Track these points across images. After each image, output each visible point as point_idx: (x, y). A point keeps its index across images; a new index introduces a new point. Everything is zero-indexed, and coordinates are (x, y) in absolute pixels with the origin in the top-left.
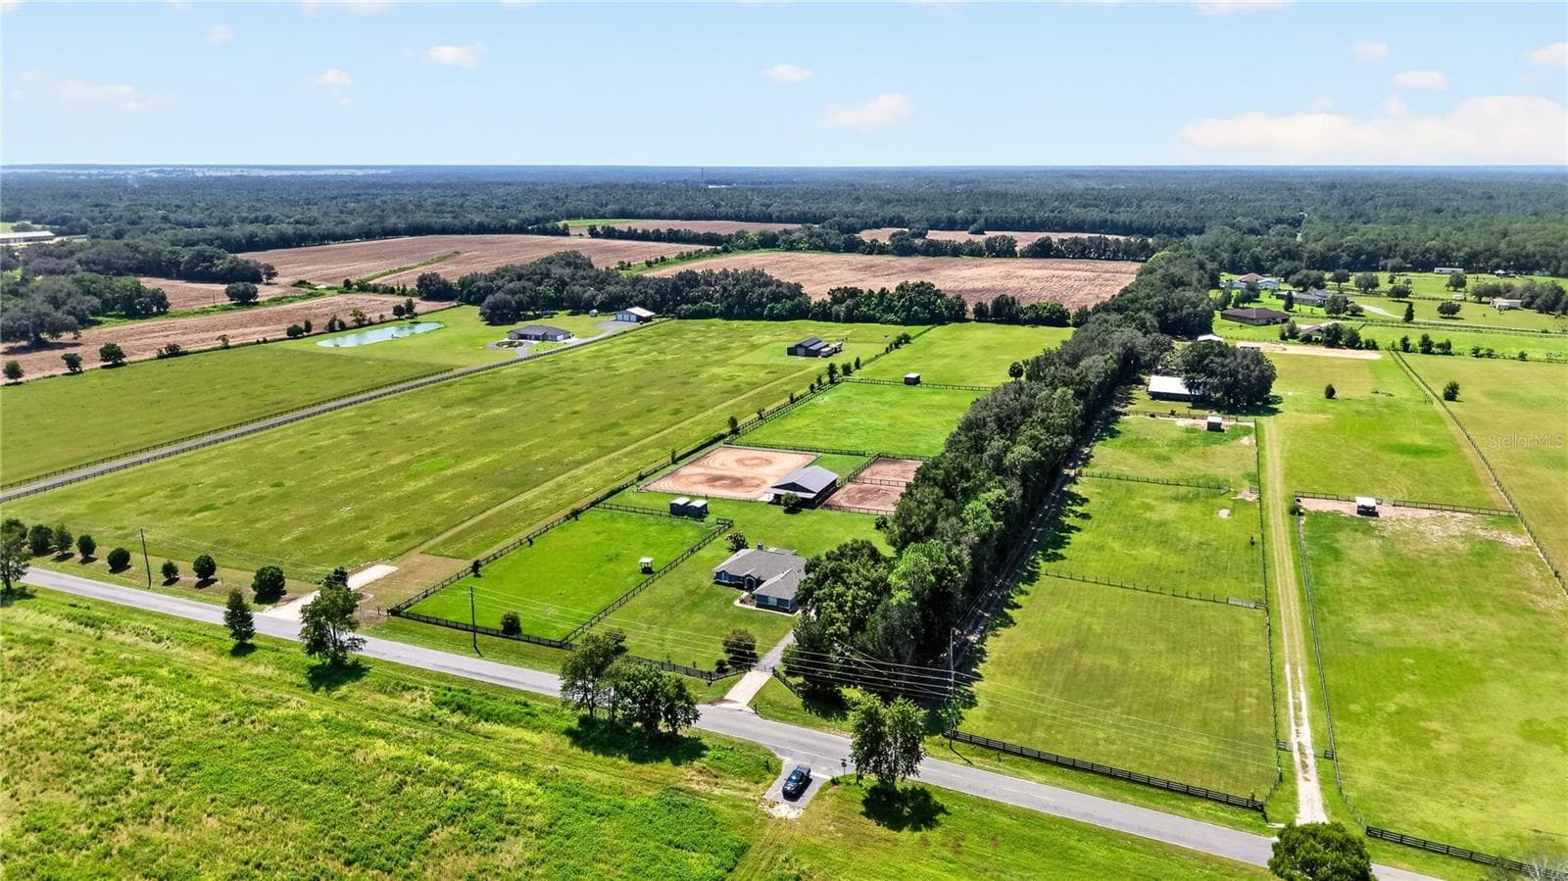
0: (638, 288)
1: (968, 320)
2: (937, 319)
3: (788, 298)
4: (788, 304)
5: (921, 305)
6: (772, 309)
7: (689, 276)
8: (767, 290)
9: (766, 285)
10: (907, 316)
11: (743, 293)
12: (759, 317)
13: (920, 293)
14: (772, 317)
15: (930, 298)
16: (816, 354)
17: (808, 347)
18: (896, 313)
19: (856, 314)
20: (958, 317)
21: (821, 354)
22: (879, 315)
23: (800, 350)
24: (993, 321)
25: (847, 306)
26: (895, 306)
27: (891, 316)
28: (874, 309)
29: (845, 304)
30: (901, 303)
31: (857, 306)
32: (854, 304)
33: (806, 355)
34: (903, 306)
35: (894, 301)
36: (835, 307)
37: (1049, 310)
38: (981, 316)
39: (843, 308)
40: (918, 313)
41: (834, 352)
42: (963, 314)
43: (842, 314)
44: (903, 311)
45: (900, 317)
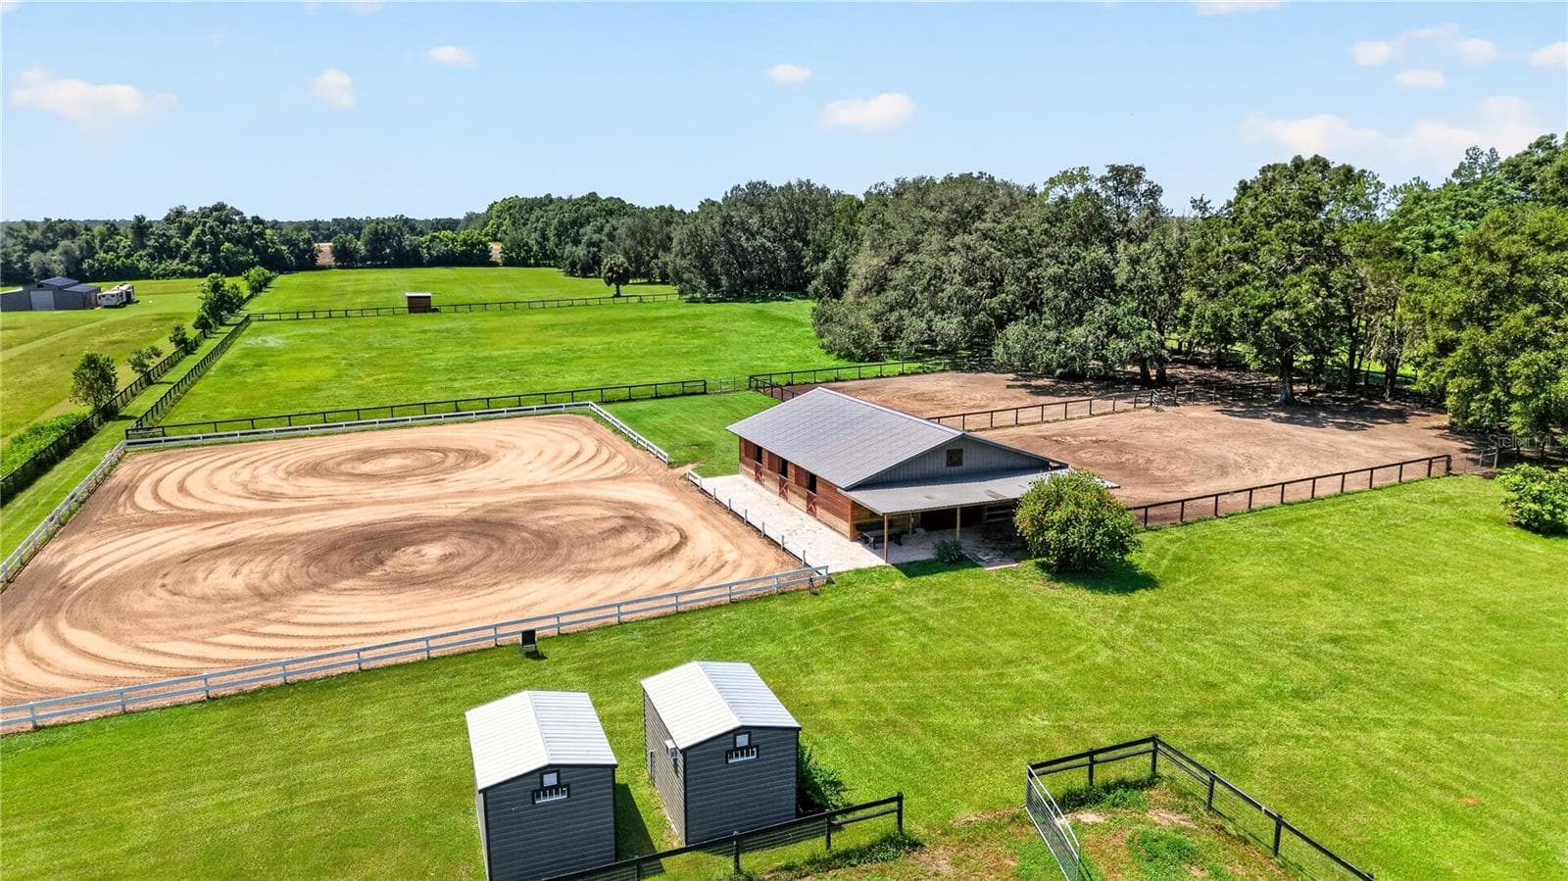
1: (323, 268)
2: (278, 264)
5: (237, 241)
10: (216, 260)
13: (223, 223)
15: (250, 228)
16: (86, 302)
17: (60, 288)
18: (185, 257)
19: (91, 267)
20: (306, 262)
21: (103, 301)
22: (143, 265)
23: (36, 296)
24: (370, 267)
25: (66, 253)
26: (179, 246)
27: (174, 264)
28: (127, 256)
29: (60, 249)
30: (192, 238)
31: (90, 251)
32: (81, 249)
33: (58, 308)
34: (199, 243)
35: (173, 237)
36: (35, 258)
37: (465, 242)
38: (346, 258)
39: (55, 256)
40: (234, 254)
41: (128, 300)
42: (314, 258)
43: (59, 268)
44: (203, 252)
45: (199, 264)
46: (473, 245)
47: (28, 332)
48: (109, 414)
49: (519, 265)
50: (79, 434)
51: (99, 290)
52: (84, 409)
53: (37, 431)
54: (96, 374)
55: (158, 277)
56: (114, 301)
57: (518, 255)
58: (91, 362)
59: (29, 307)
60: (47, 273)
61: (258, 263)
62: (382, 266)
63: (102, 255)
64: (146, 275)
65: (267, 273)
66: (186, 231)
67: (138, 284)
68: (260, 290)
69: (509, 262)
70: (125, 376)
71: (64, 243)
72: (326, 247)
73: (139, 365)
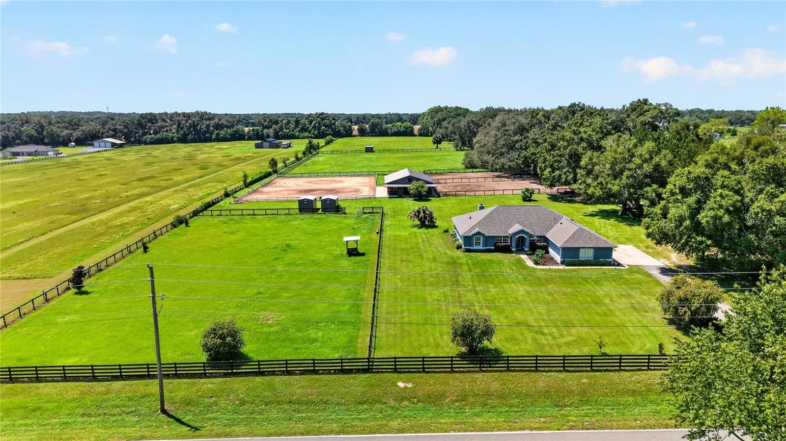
0: (107, 127)
1: (354, 136)
2: (338, 134)
3: (228, 127)
4: (230, 131)
5: (326, 126)
6: (218, 134)
7: (149, 117)
8: (212, 123)
9: (210, 119)
10: (319, 133)
11: (194, 126)
12: (209, 140)
13: (323, 119)
14: (219, 139)
15: (331, 121)
16: (277, 146)
17: (271, 142)
18: (310, 132)
19: (281, 134)
20: (349, 134)
21: (282, 146)
22: (297, 134)
23: (265, 144)
24: (370, 136)
25: (274, 130)
26: (308, 128)
27: (307, 134)
28: (293, 131)
29: (273, 128)
30: (312, 125)
31: (281, 129)
32: (279, 128)
33: (270, 148)
34: (314, 127)
35: (306, 124)
36: (265, 131)
37: (405, 127)
38: (362, 133)
39: (271, 130)
40: (325, 131)
41: (289, 146)
42: (351, 132)
43: (272, 135)
44: (315, 130)
45: (314, 134)
46: (407, 128)
47: (262, 154)
48: (275, 172)
49: (424, 136)
50: (268, 175)
51: (281, 142)
52: (271, 170)
53: (260, 173)
54: (274, 163)
55: (301, 138)
56: (285, 146)
57: (424, 132)
58: (273, 159)
59: (262, 147)
60: (268, 136)
61: (331, 134)
62: (375, 136)
63: (285, 130)
64: (297, 138)
65: (332, 138)
66: (311, 122)
67: (293, 141)
68: (329, 144)
69: (421, 135)
70: (280, 165)
71: (274, 126)
72: (356, 127)
73: (284, 162)
